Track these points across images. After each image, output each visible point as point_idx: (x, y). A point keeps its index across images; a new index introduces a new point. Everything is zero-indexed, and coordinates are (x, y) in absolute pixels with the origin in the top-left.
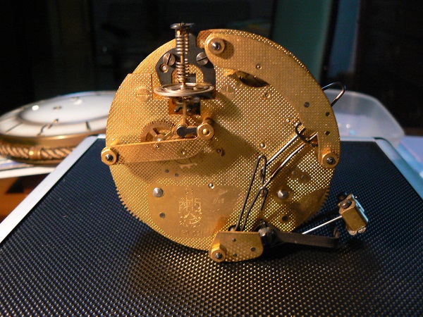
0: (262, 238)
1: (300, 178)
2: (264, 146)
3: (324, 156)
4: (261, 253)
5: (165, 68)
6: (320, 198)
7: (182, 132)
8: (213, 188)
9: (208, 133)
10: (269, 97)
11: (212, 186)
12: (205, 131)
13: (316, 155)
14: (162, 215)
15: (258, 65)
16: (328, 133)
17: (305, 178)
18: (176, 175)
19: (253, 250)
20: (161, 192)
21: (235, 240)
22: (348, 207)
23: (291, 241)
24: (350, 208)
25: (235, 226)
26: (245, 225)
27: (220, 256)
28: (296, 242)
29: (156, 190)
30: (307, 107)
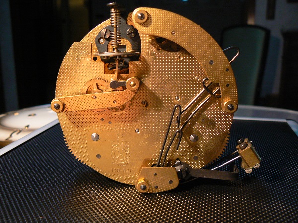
0: (178, 173)
1: (206, 124)
2: (178, 99)
3: (225, 103)
4: (177, 185)
5: (102, 40)
6: (223, 141)
7: (114, 85)
8: (138, 133)
9: (134, 85)
10: (182, 59)
11: (138, 131)
12: (132, 83)
13: (220, 105)
14: (99, 156)
15: (173, 32)
16: (228, 85)
17: (211, 124)
18: (110, 123)
19: (171, 182)
20: (98, 137)
21: (156, 174)
22: (246, 148)
23: (201, 176)
24: (247, 148)
25: (156, 164)
26: (164, 163)
27: (145, 188)
28: (205, 177)
29: (94, 135)
30: (212, 64)
